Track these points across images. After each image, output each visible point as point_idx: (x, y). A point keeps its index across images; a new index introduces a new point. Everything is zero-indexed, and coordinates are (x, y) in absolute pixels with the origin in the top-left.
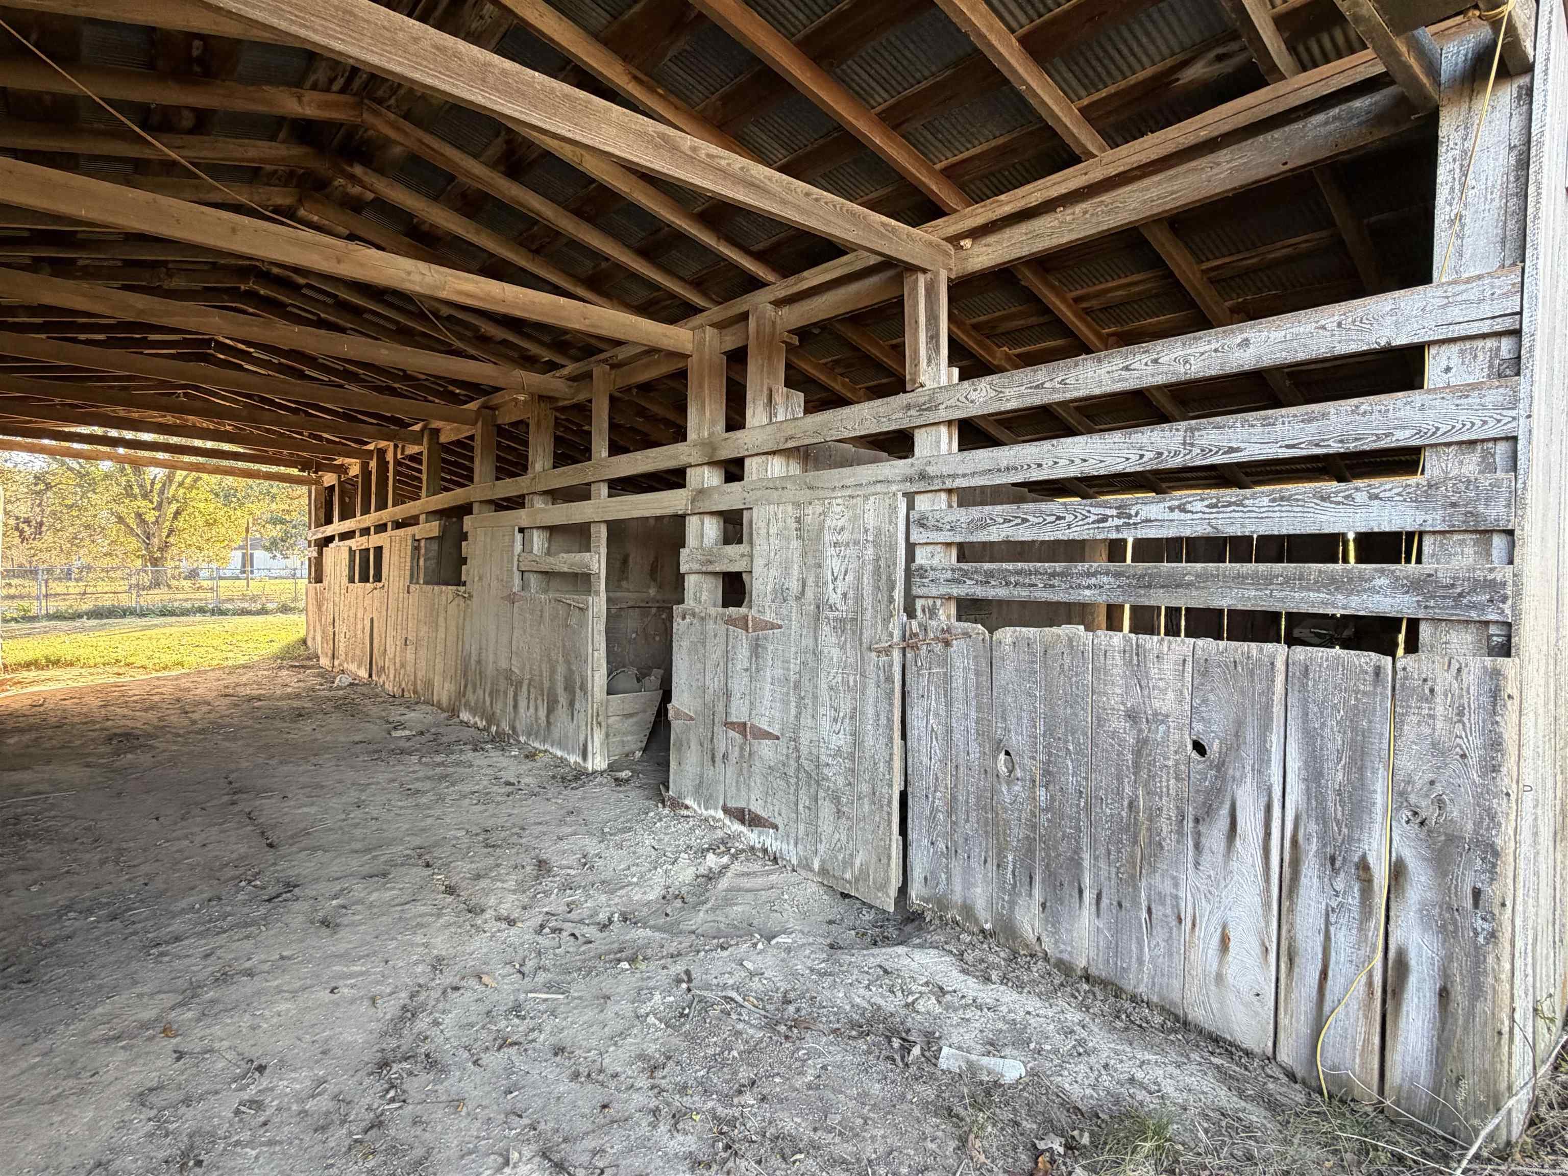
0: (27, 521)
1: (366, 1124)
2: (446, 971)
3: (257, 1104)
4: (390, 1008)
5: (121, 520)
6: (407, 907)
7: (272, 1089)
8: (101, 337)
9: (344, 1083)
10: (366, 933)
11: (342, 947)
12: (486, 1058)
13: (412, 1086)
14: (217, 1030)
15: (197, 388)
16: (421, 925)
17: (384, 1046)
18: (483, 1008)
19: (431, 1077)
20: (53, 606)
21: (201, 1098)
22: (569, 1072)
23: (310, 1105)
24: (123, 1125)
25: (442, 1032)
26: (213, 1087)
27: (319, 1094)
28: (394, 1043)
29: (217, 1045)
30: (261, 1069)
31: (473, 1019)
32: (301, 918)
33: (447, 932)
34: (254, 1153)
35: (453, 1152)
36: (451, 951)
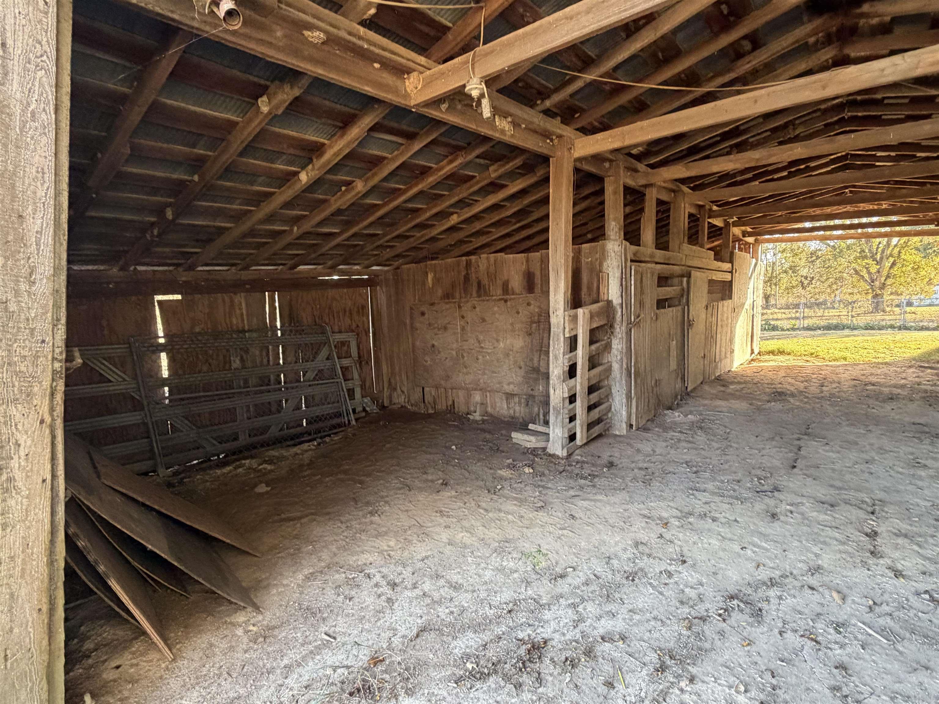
0: (806, 278)
1: (699, 615)
2: (817, 575)
3: (670, 575)
4: (764, 574)
5: (857, 272)
6: (827, 529)
7: (680, 573)
8: (785, 173)
9: (708, 591)
10: (789, 531)
11: (769, 531)
12: (789, 635)
13: (736, 616)
14: (681, 535)
15: (854, 186)
16: (824, 543)
17: (743, 589)
18: (819, 609)
19: (751, 620)
20: (807, 323)
21: (654, 558)
22: (833, 682)
23: (687, 590)
24: (625, 550)
25: (779, 604)
26: (661, 556)
27: (695, 589)
28: (750, 591)
29: (676, 541)
30: (684, 562)
31: (806, 611)
32: (764, 507)
33: (838, 556)
34: (652, 591)
35: (720, 660)
36: (831, 567)
